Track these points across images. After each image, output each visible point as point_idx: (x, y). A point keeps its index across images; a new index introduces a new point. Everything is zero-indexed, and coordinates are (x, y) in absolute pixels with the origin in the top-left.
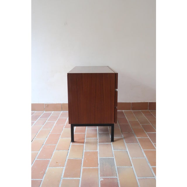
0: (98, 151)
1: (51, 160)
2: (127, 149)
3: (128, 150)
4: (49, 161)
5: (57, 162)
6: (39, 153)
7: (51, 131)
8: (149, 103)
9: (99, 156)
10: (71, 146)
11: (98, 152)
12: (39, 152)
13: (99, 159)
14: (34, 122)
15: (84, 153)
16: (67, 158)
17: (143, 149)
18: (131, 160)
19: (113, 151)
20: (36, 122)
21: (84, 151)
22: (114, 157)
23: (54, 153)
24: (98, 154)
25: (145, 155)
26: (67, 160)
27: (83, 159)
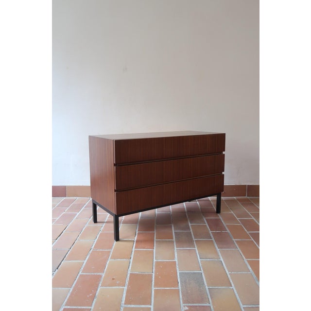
0: (176, 260)
1: (103, 275)
2: (221, 258)
3: (222, 260)
4: (101, 276)
5: (113, 279)
6: (84, 264)
7: (102, 228)
8: (248, 186)
9: (178, 269)
10: (133, 253)
11: (177, 263)
12: (85, 261)
13: (178, 274)
14: (76, 214)
15: (154, 264)
16: (129, 272)
17: (246, 258)
18: (229, 276)
19: (200, 261)
20: (78, 214)
21: (155, 260)
22: (202, 271)
23: (108, 263)
24: (177, 266)
25: (250, 268)
26: (129, 275)
27: (154, 274)
